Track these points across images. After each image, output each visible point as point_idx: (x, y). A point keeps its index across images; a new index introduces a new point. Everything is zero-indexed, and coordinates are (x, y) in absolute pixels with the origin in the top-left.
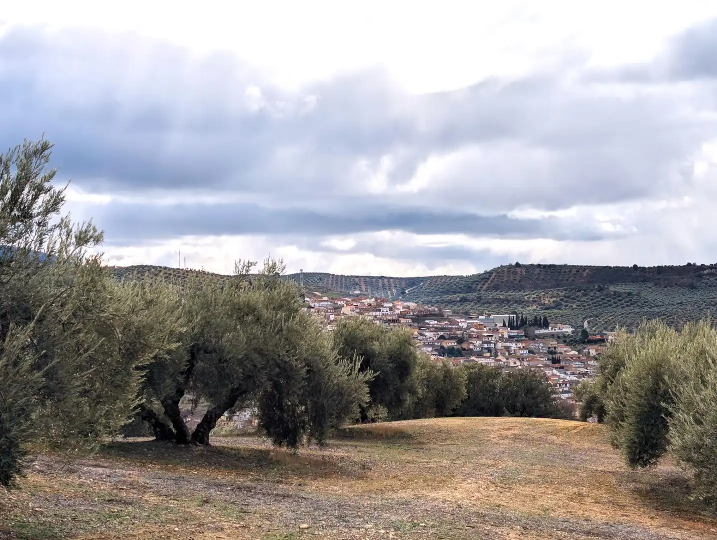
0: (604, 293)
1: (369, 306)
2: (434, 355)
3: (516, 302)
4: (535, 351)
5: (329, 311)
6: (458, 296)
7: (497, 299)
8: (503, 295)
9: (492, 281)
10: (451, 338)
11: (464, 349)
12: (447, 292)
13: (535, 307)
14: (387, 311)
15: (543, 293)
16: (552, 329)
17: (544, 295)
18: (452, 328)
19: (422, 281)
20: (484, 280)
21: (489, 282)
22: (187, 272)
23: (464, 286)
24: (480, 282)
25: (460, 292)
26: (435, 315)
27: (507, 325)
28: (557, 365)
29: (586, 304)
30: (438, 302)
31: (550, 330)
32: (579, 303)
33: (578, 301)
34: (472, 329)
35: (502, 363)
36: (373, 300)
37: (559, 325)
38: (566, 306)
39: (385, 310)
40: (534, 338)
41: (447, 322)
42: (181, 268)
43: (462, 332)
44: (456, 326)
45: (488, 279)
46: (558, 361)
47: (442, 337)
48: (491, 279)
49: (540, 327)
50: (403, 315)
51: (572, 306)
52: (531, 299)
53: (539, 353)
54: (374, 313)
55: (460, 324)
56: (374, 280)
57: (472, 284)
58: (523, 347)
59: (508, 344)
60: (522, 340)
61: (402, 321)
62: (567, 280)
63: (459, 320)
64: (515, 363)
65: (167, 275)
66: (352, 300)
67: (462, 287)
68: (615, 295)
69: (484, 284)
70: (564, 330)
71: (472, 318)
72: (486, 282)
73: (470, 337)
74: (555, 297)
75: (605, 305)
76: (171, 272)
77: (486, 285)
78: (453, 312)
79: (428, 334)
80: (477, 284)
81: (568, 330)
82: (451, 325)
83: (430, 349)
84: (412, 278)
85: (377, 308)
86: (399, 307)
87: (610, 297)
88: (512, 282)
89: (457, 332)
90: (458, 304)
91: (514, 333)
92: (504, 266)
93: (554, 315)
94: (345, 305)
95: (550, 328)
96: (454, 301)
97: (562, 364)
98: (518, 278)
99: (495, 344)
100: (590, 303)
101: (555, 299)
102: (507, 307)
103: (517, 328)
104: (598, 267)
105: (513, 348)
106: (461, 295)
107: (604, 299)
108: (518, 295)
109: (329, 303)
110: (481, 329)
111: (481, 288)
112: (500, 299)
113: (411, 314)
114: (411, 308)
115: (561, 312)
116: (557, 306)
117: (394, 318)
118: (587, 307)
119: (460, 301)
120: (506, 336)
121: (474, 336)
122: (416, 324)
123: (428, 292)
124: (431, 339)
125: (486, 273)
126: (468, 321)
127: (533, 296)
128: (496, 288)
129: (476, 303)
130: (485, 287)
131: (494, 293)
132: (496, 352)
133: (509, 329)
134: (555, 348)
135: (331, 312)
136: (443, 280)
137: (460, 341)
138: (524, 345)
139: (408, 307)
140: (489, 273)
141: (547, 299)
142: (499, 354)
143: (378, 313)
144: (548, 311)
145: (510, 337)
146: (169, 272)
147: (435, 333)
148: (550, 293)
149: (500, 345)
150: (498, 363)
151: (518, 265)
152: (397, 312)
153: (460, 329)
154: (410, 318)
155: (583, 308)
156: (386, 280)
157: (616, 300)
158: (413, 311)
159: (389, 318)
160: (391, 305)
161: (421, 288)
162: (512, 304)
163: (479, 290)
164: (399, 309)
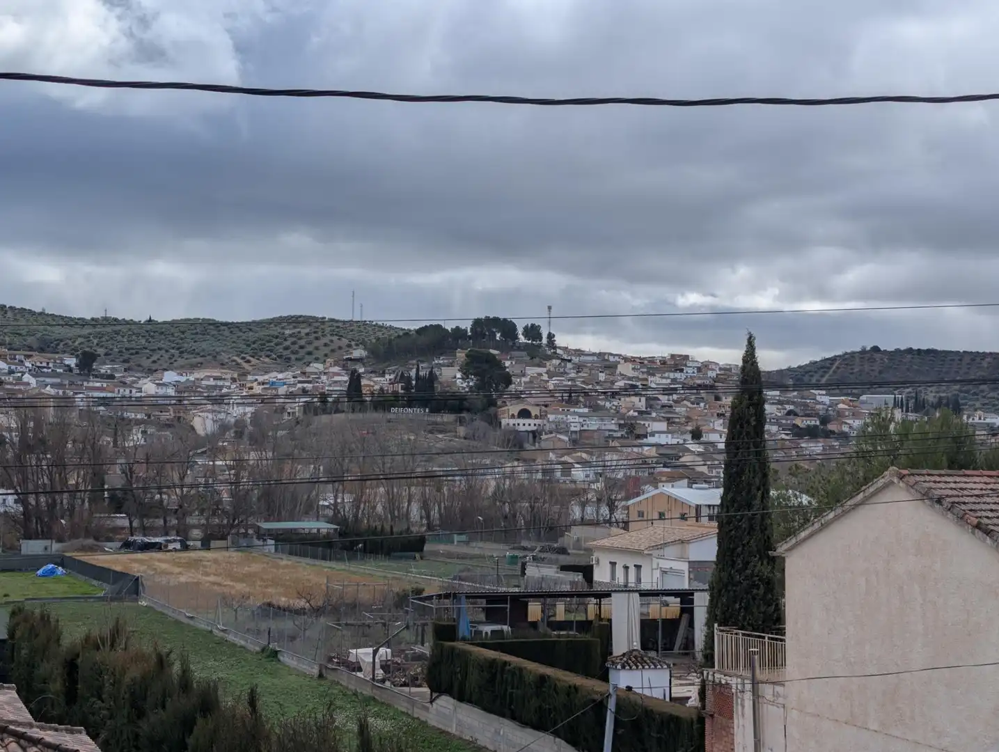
1: (661, 364)
5: (596, 369)
9: (834, 372)
10: (809, 415)
11: (833, 433)
14: (694, 373)
16: (969, 418)
18: (806, 403)
20: (823, 370)
21: (831, 372)
22: (365, 325)
24: (815, 373)
34: (841, 405)
36: (669, 357)
37: (979, 412)
39: (690, 370)
42: (355, 320)
43: (824, 408)
45: (829, 368)
47: (790, 413)
48: (834, 367)
54: (672, 375)
57: (805, 376)
61: (719, 388)
63: (816, 392)
65: (334, 328)
72: (825, 372)
73: (841, 415)
76: (340, 324)
77: (827, 377)
79: (768, 408)
80: (812, 376)
81: (995, 421)
83: (775, 426)
88: (868, 372)
95: (965, 417)
109: (595, 358)
111: (818, 380)
117: (707, 382)
121: (847, 414)
124: (774, 415)
125: (825, 360)
130: (824, 380)
135: (599, 370)
137: (825, 420)
143: (678, 375)
146: (336, 325)
147: (780, 407)
151: (876, 349)
159: (699, 382)
160: (698, 365)
164: (713, 370)
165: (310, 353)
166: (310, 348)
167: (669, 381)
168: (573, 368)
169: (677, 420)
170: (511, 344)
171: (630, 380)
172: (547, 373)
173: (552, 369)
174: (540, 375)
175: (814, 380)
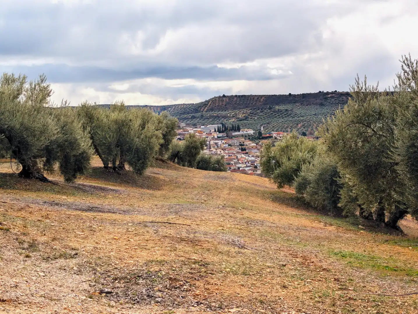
0: (273, 110)
3: (223, 117)
4: (232, 145)
6: (190, 115)
7: (212, 116)
8: (216, 113)
12: (184, 113)
13: (234, 120)
15: (238, 112)
16: (242, 132)
17: (239, 113)
19: (170, 107)
20: (205, 105)
23: (194, 109)
24: (202, 107)
25: (191, 113)
27: (217, 131)
28: (244, 152)
29: (262, 117)
31: (241, 133)
32: (259, 117)
33: (258, 115)
34: (196, 134)
35: (213, 152)
37: (246, 129)
38: (251, 118)
40: (231, 137)
41: (182, 130)
44: (187, 133)
45: (207, 105)
46: (245, 150)
47: (179, 139)
48: (209, 105)
49: (235, 131)
51: (254, 118)
52: (231, 115)
53: (234, 146)
55: (190, 131)
57: (198, 108)
58: (226, 143)
59: (217, 141)
60: (225, 139)
62: (252, 104)
63: (189, 129)
64: (221, 152)
67: (192, 110)
68: (278, 111)
69: (205, 108)
70: (249, 132)
71: (197, 127)
74: (245, 114)
75: (273, 117)
77: (206, 108)
78: (186, 125)
80: (201, 108)
81: (251, 132)
82: (184, 132)
84: (164, 106)
87: (276, 112)
90: (190, 120)
91: (220, 135)
92: (216, 97)
93: (244, 124)
95: (241, 131)
96: (188, 118)
97: (247, 151)
98: (224, 103)
99: (209, 142)
100: (265, 116)
101: (244, 115)
102: (218, 121)
103: (223, 132)
104: (269, 95)
105: (219, 144)
106: (192, 115)
107: (272, 114)
108: (224, 113)
110: (201, 134)
111: (203, 110)
112: (214, 116)
115: (248, 122)
116: (246, 118)
118: (263, 119)
119: (191, 118)
120: (216, 137)
123: (173, 114)
125: (206, 101)
126: (194, 129)
127: (232, 114)
128: (212, 110)
129: (200, 119)
130: (205, 109)
131: (211, 113)
132: (210, 146)
133: (218, 133)
134: (243, 142)
136: (182, 106)
138: (226, 141)
140: (208, 102)
141: (240, 115)
142: (212, 147)
144: (241, 122)
145: (218, 137)
148: (242, 111)
149: (212, 142)
150: (211, 152)
151: (224, 96)
153: (189, 134)
155: (261, 119)
157: (279, 114)
161: (169, 111)
162: (221, 119)
163: (202, 112)
175: (202, 110)
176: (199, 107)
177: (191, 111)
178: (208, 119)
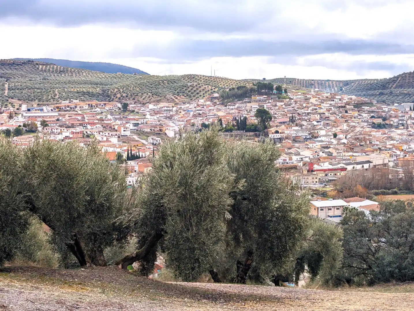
1: (326, 98)
2: (368, 127)
5: (302, 101)
6: (378, 92)
7: (402, 93)
8: (406, 90)
9: (398, 82)
10: (379, 118)
11: (387, 124)
12: (370, 89)
18: (379, 111)
19: (353, 83)
20: (393, 82)
21: (397, 83)
22: (216, 78)
23: (381, 86)
24: (391, 83)
25: (378, 89)
26: (367, 103)
27: (412, 109)
30: (365, 95)
34: (391, 112)
35: (412, 133)
36: (329, 94)
39: (337, 100)
41: (375, 108)
42: (212, 76)
43: (385, 114)
44: (381, 110)
45: (396, 81)
47: (372, 117)
48: (398, 81)
50: (348, 104)
54: (330, 102)
55: (384, 109)
56: (323, 82)
61: (347, 107)
63: (382, 106)
65: (205, 80)
66: (316, 94)
69: (393, 84)
71: (390, 105)
72: (395, 83)
73: (391, 116)
76: (207, 78)
78: (377, 102)
79: (364, 115)
80: (389, 84)
82: (378, 109)
83: (366, 124)
84: (347, 81)
85: (332, 99)
86: (345, 98)
88: (412, 83)
89: (382, 114)
90: (378, 96)
92: (406, 73)
94: (312, 98)
96: (375, 95)
99: (406, 121)
102: (409, 98)
106: (380, 91)
109: (302, 96)
110: (397, 112)
111: (392, 86)
112: (405, 93)
113: (353, 102)
114: (353, 99)
117: (343, 105)
119: (379, 95)
120: (413, 116)
121: (393, 116)
122: (356, 109)
123: (358, 89)
124: (366, 118)
125: (395, 77)
128: (401, 86)
129: (389, 96)
130: (394, 86)
131: (400, 89)
132: (408, 126)
135: (303, 102)
137: (384, 119)
139: (351, 99)
140: (398, 77)
142: (409, 127)
143: (332, 102)
146: (206, 78)
147: (369, 114)
149: (409, 122)
150: (409, 133)
152: (344, 101)
153: (384, 112)
154: (352, 105)
156: (330, 82)
158: (355, 101)
159: (339, 105)
160: (340, 97)
161: (352, 87)
162: (412, 97)
163: (391, 88)
164: (345, 100)
165: (198, 93)
166: (198, 91)
167: (329, 105)
168: (294, 102)
169: (331, 124)
170: (271, 92)
171: (315, 106)
172: (284, 104)
173: (286, 103)
174: (282, 106)
175: (390, 86)
176: (387, 83)
177: (379, 87)
178: (398, 96)
